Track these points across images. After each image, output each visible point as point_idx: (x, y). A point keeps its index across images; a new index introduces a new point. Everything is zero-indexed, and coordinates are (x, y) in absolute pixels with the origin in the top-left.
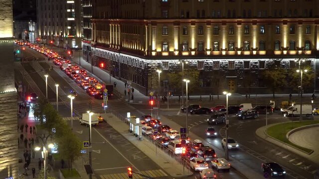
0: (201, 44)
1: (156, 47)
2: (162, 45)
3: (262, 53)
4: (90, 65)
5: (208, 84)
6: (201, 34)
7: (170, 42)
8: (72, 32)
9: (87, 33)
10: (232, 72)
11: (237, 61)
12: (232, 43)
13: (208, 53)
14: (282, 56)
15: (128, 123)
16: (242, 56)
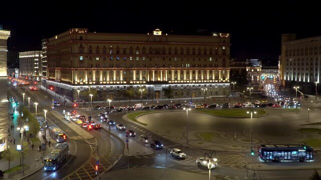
0: (98, 79)
1: (77, 80)
2: (80, 79)
3: (125, 82)
4: (46, 88)
5: (101, 97)
6: (98, 74)
7: (83, 78)
8: (37, 73)
9: (44, 74)
10: (111, 91)
11: (114, 86)
12: (111, 78)
13: (101, 83)
14: (133, 84)
15: (64, 115)
16: (116, 84)
